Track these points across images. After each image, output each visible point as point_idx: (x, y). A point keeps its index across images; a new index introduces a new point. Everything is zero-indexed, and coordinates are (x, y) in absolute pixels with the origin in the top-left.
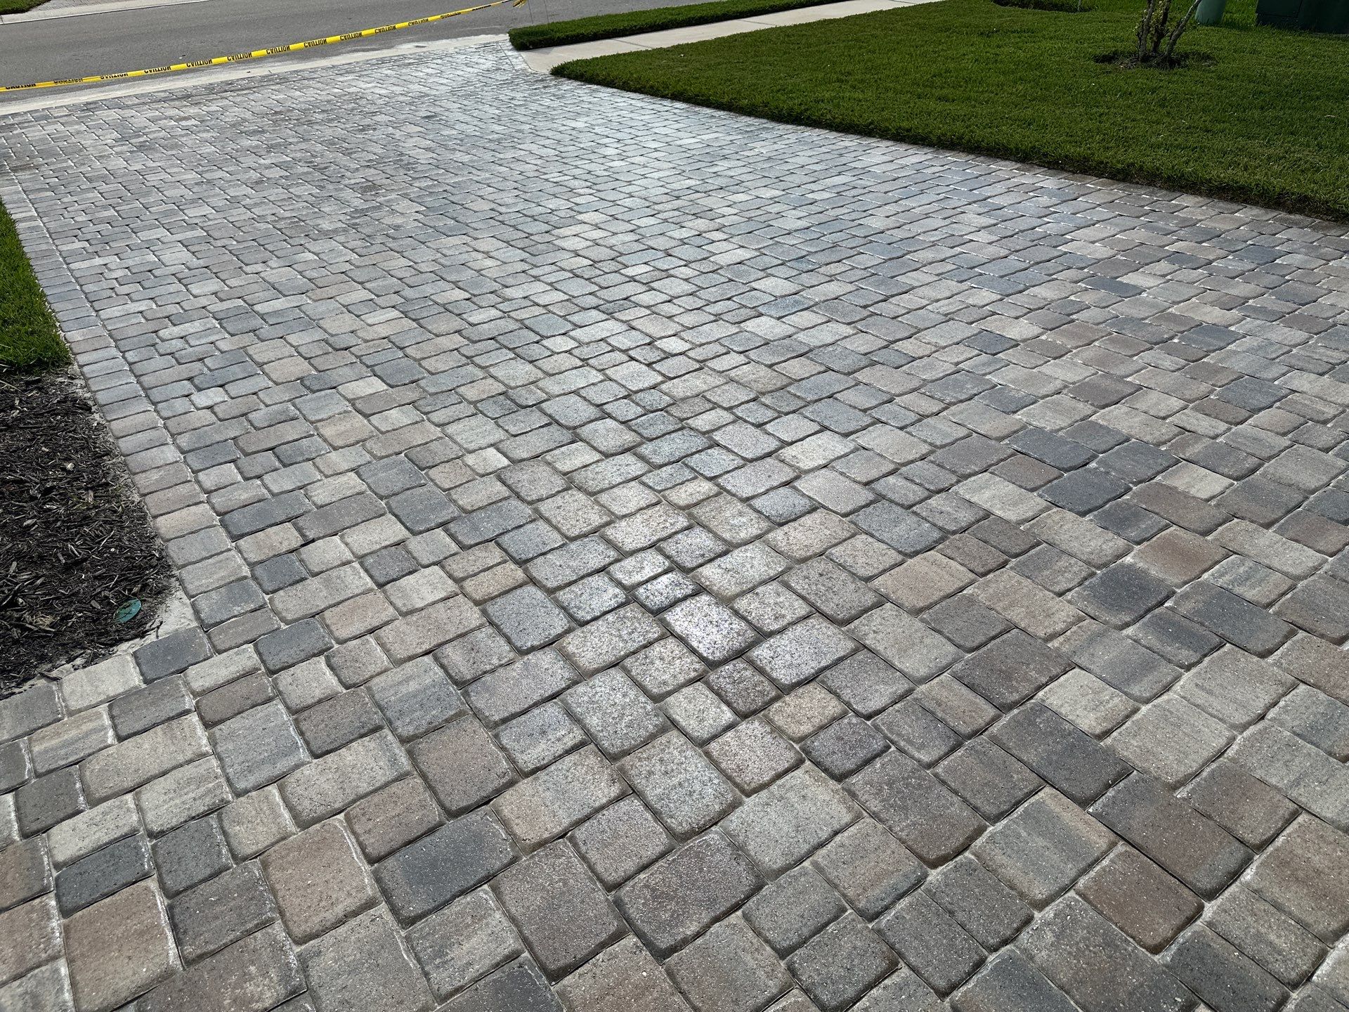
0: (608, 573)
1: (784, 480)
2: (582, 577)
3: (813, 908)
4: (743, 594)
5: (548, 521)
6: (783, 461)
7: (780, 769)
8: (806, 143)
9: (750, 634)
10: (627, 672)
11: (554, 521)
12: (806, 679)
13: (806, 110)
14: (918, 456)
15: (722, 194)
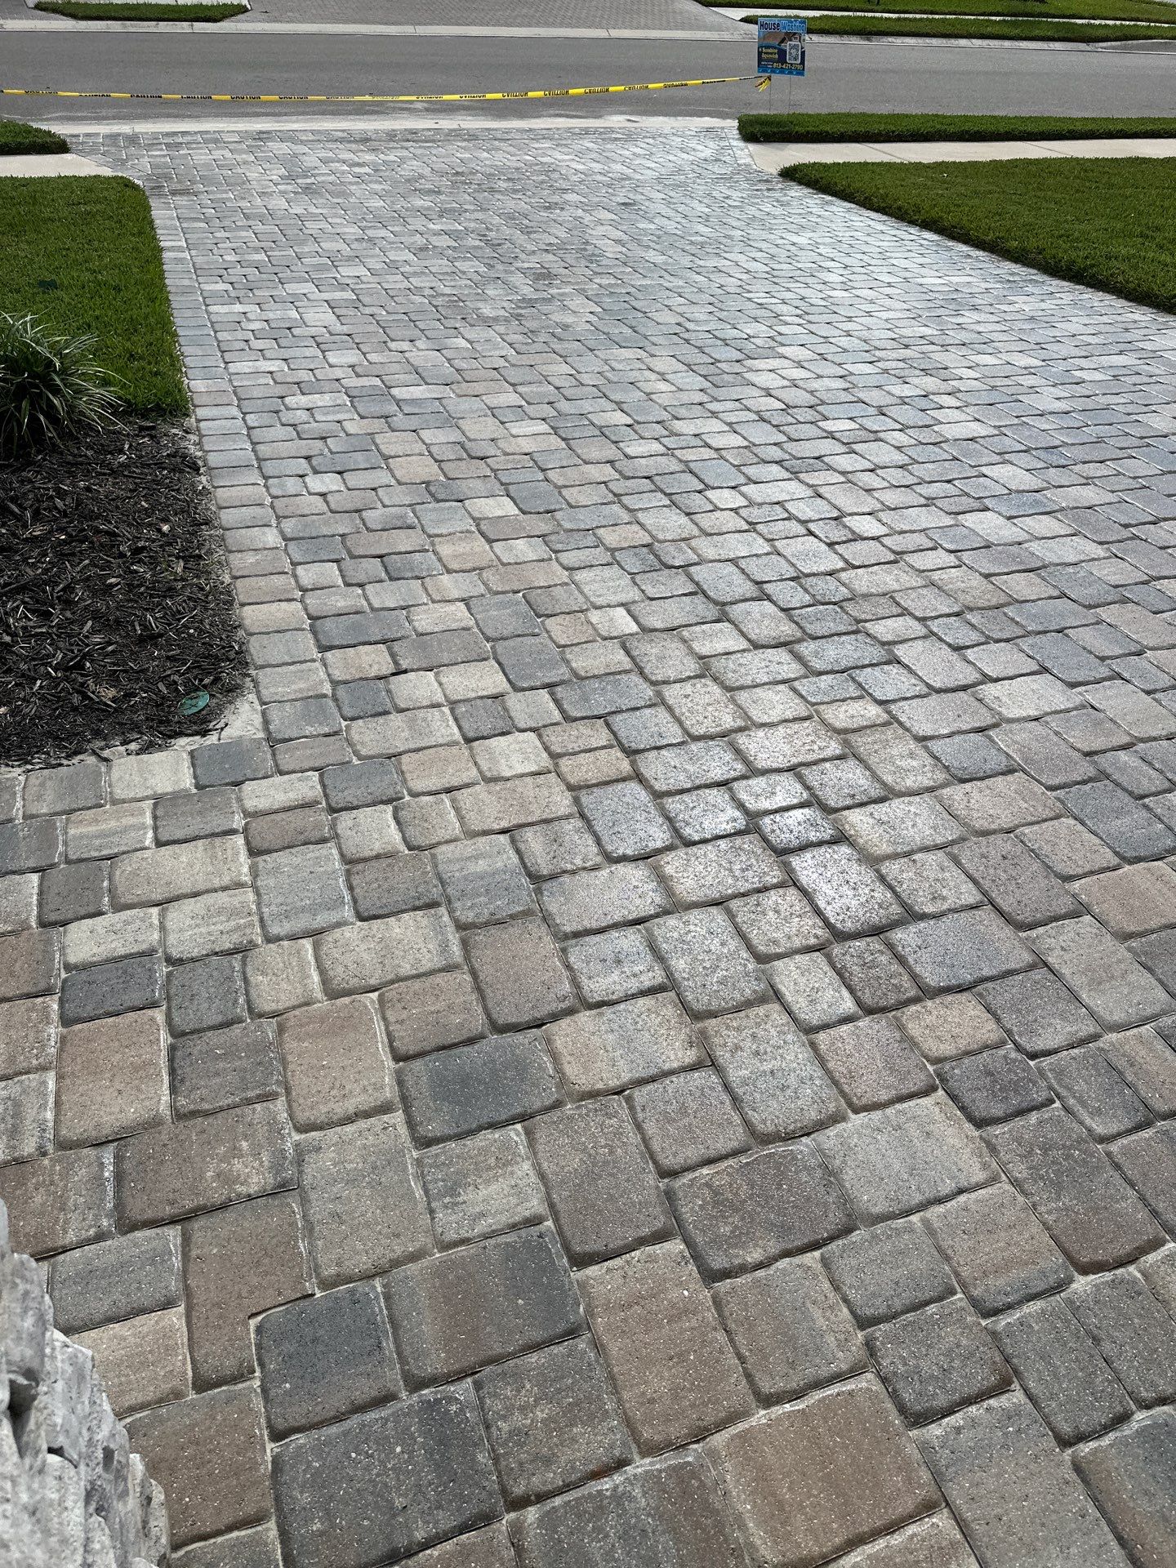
0: (731, 789)
1: (977, 725)
2: (698, 788)
3: (912, 1277)
4: (895, 856)
5: (670, 709)
6: (980, 700)
7: (905, 1091)
8: (1084, 307)
9: (896, 909)
10: (732, 916)
11: (677, 712)
12: (959, 986)
13: (1093, 266)
14: (1164, 733)
15: (964, 351)
